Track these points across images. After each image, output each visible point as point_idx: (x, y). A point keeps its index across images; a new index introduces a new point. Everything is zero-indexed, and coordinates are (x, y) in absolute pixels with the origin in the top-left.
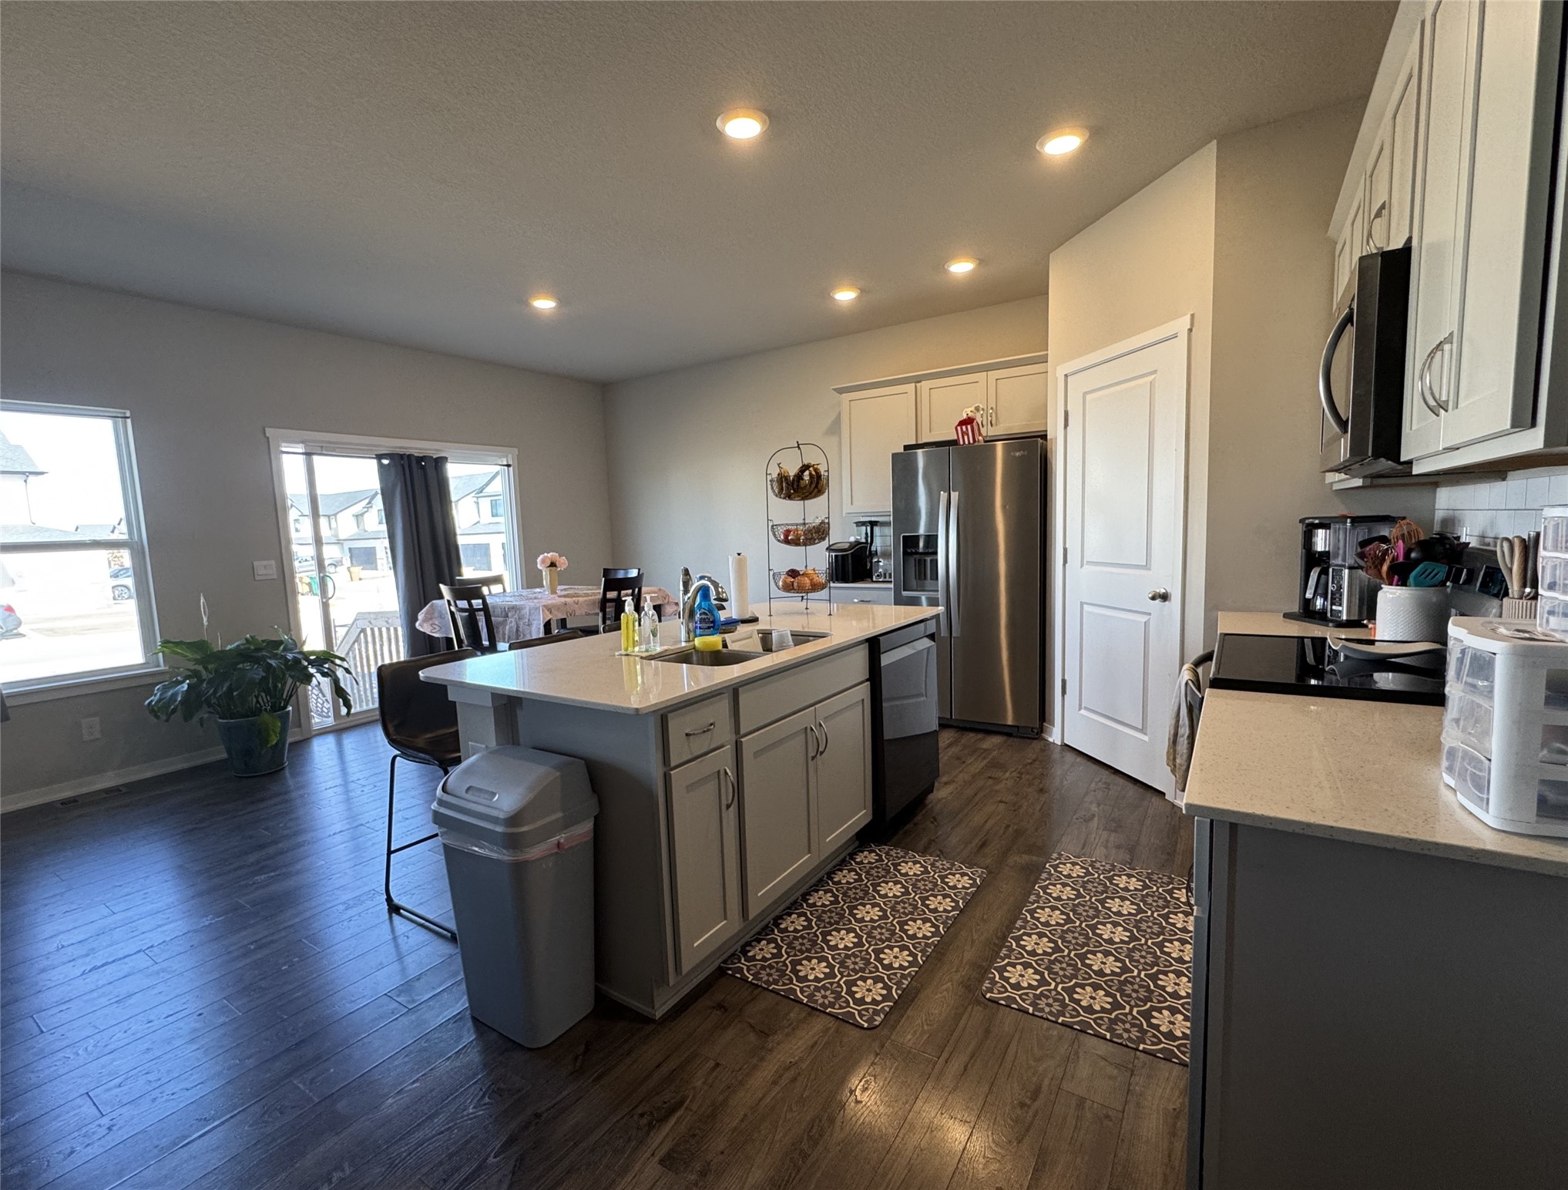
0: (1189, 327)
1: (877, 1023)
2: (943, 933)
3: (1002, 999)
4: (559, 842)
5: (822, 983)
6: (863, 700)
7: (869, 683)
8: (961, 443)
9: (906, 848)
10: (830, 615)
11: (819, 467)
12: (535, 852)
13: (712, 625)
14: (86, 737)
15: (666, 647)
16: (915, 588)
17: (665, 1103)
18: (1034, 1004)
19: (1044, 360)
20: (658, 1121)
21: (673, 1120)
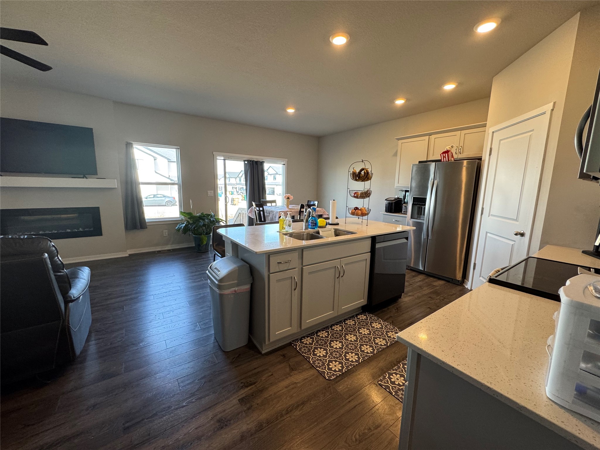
0: (552, 108)
1: (331, 379)
2: (375, 353)
3: (384, 385)
4: (235, 290)
5: (320, 358)
6: (366, 259)
7: (370, 253)
8: (443, 161)
9: (379, 317)
10: (367, 225)
11: (368, 169)
12: (226, 292)
13: (315, 225)
14: (164, 235)
15: (294, 231)
16: (416, 218)
17: (250, 381)
18: (396, 392)
19: (485, 126)
20: (245, 387)
21: (249, 388)
